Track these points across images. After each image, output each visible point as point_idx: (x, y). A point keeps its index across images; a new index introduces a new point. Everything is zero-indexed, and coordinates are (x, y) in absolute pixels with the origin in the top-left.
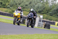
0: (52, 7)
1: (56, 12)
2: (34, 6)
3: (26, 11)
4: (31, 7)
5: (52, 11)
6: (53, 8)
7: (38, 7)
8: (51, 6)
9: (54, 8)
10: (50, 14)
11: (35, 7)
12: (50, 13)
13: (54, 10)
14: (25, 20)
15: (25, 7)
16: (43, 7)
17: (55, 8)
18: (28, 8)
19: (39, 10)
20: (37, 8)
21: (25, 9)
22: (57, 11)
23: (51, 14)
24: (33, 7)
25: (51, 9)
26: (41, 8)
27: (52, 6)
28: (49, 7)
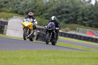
0: (49, 4)
1: (56, 12)
2: (18, 3)
3: (5, 11)
4: (14, 5)
5: (50, 11)
6: (50, 6)
7: (26, 5)
8: (47, 3)
9: (52, 6)
10: (46, 16)
11: (21, 5)
12: (46, 14)
13: (53, 11)
14: (4, 27)
15: (4, 5)
16: (35, 4)
17: (54, 7)
18: (9, 7)
19: (26, 10)
20: (23, 7)
21: (3, 9)
22: (58, 12)
23: (48, 17)
24: (17, 5)
25: (47, 9)
26: (30, 7)
27: (49, 2)
28: (44, 5)
